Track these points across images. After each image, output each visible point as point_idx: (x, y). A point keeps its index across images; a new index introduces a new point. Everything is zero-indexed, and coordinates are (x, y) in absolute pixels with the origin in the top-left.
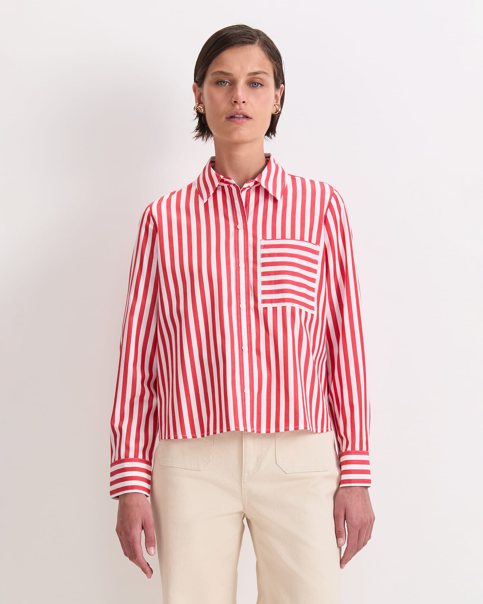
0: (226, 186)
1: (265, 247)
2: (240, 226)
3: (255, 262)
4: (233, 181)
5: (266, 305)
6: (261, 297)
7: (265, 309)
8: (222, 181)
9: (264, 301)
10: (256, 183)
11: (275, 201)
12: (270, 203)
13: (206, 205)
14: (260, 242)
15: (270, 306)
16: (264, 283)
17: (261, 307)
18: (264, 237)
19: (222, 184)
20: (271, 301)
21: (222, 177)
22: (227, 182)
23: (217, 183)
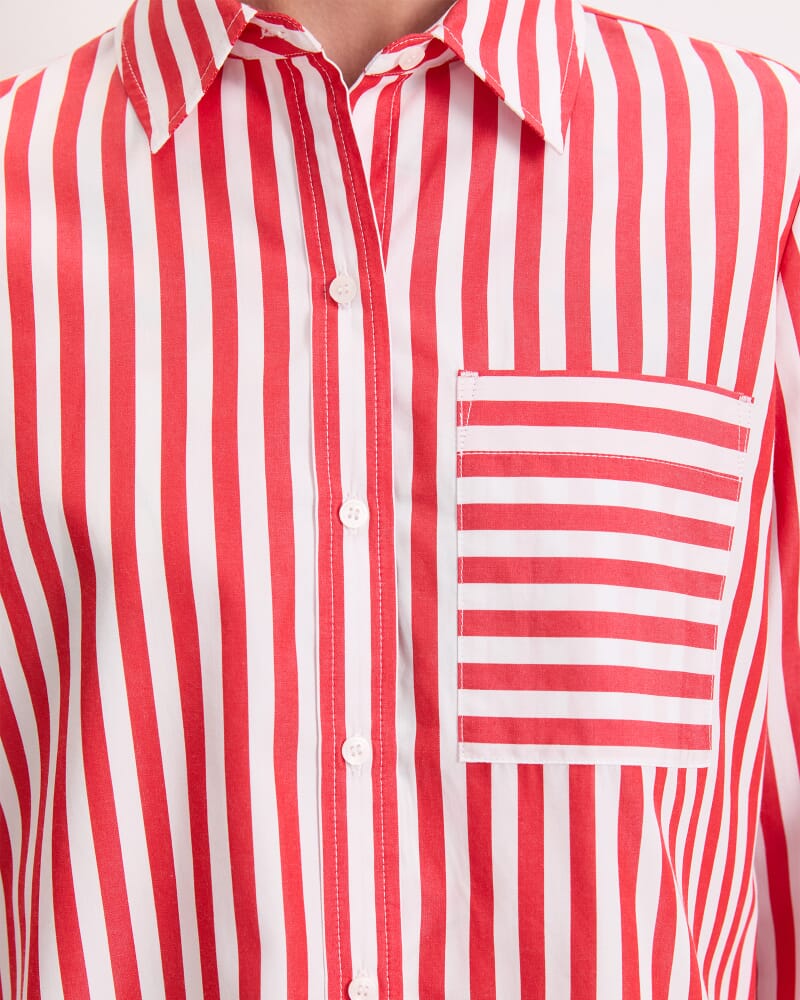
0: (268, 60)
1: (478, 413)
2: (346, 286)
3: (425, 498)
4: (307, 40)
5: (483, 752)
6: (455, 703)
7: (479, 775)
8: (251, 34)
9: (473, 729)
10: (435, 48)
11: (532, 144)
12: (507, 157)
13: (164, 162)
14: (455, 386)
15: (505, 760)
16: (473, 623)
17: (455, 757)
18: (476, 359)
19: (251, 51)
20: (512, 731)
21: (249, 13)
22: (274, 44)
23: (221, 48)
